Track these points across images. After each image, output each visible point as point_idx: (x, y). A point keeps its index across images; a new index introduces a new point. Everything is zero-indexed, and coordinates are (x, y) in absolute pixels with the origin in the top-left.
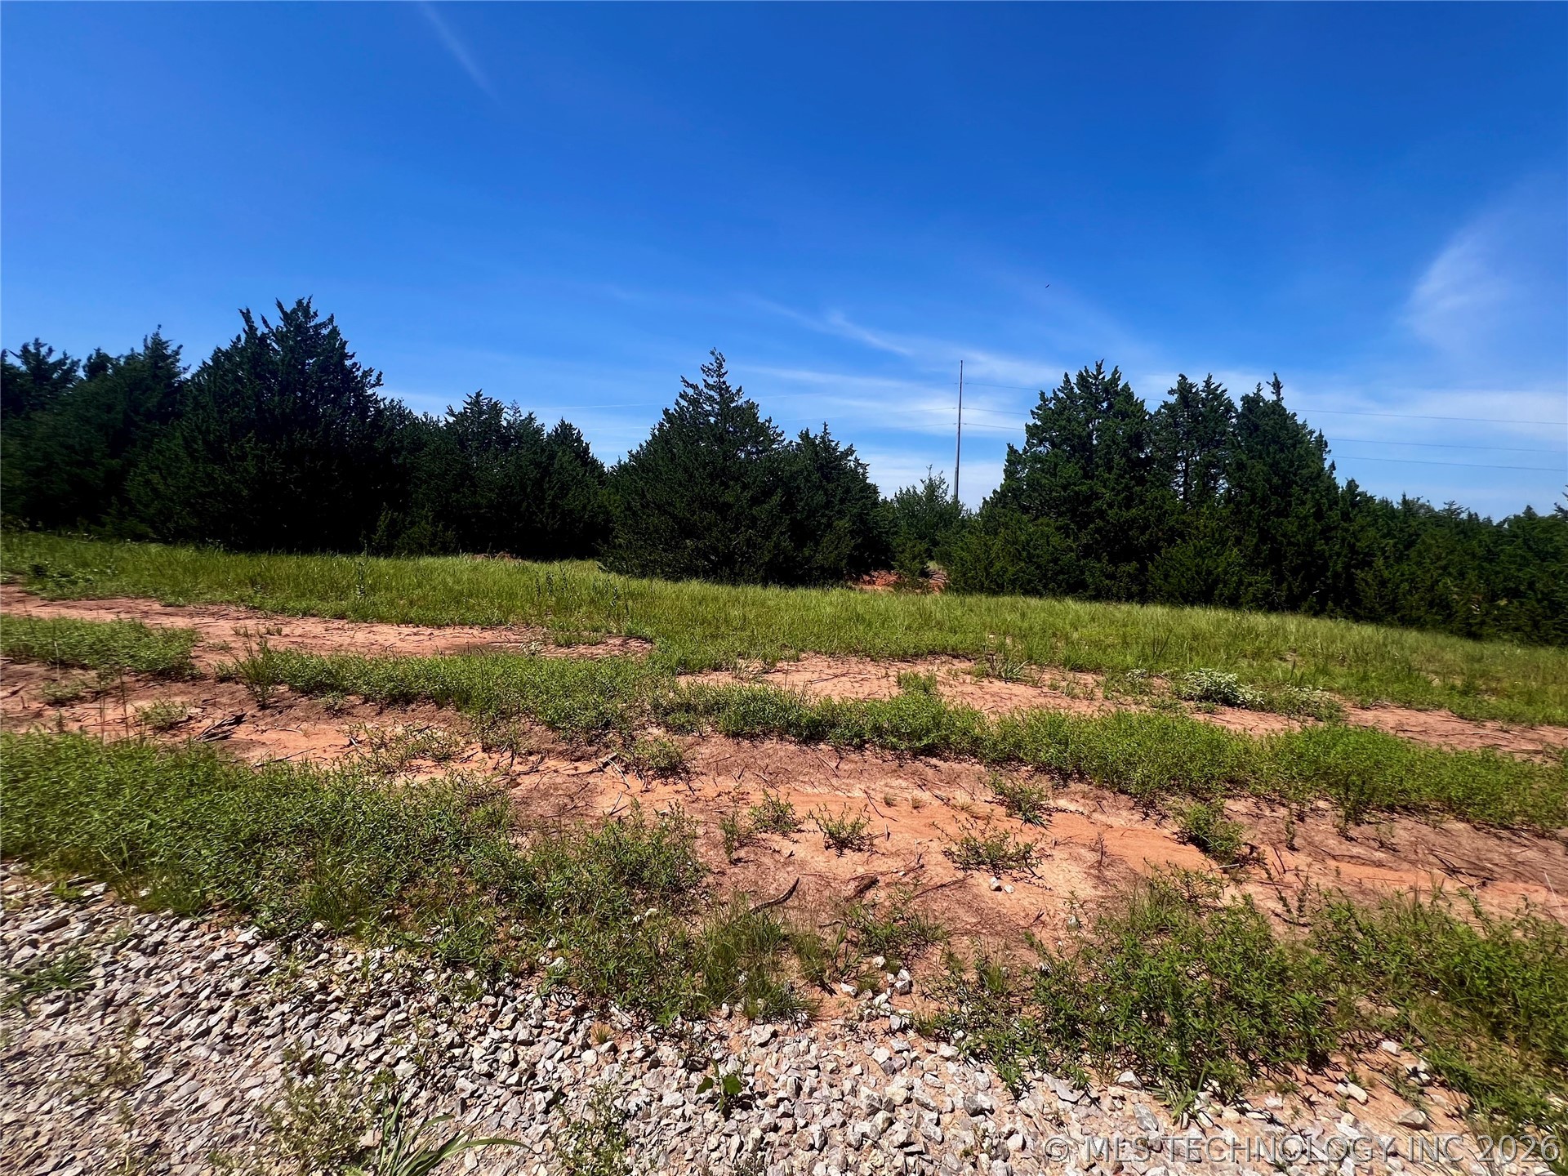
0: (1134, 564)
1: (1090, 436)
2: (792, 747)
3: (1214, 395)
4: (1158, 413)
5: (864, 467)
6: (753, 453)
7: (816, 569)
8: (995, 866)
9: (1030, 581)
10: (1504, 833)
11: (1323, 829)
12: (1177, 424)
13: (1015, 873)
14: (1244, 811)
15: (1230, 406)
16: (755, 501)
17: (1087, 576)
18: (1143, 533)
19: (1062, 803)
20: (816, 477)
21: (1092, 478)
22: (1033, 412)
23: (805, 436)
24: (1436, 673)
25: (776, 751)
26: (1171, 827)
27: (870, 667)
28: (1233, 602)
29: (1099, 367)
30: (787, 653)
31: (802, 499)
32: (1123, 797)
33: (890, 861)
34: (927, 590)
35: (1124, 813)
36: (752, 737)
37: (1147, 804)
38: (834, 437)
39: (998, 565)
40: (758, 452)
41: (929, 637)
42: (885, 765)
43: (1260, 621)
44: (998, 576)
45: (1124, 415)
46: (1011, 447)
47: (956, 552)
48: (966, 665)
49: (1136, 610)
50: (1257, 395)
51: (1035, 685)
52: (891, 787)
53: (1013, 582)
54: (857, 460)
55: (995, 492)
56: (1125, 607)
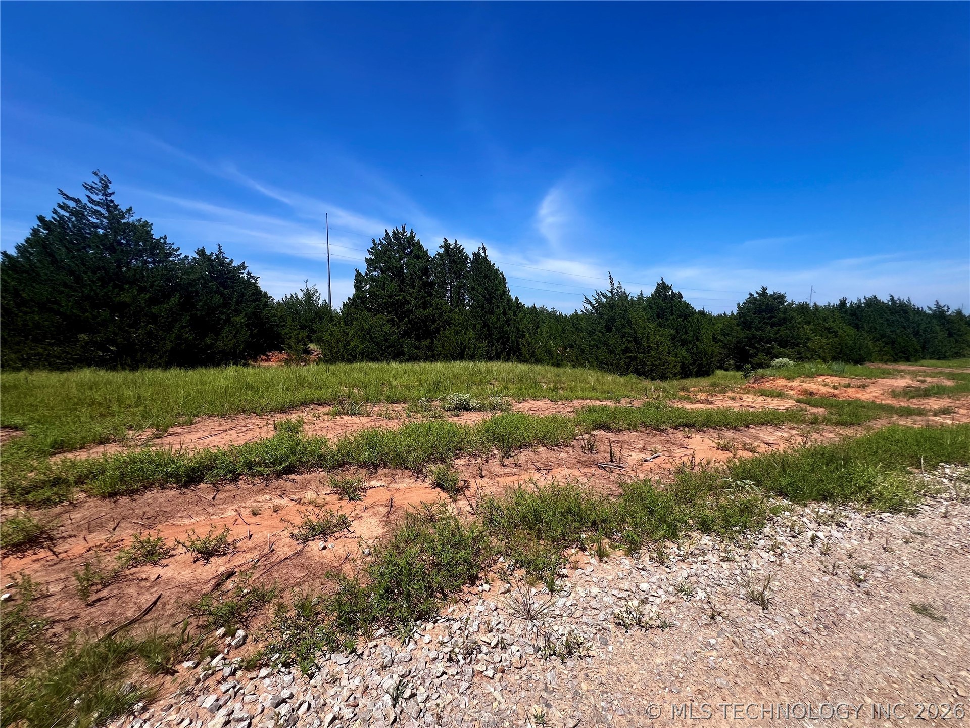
0: (428, 340)
1: (402, 267)
2: (173, 492)
3: (459, 250)
4: (435, 257)
5: (256, 279)
6: (149, 263)
7: (219, 352)
8: (325, 534)
9: (372, 353)
10: (556, 448)
11: (494, 465)
12: (444, 264)
13: (337, 535)
14: (464, 463)
15: (467, 257)
16: (153, 301)
17: (405, 349)
18: (433, 324)
19: (373, 483)
20: (213, 285)
21: (404, 292)
22: (369, 251)
23: (201, 252)
24: (545, 383)
25: (155, 499)
26: (429, 482)
27: (256, 421)
28: (472, 358)
29: (404, 229)
30: (181, 420)
31: (200, 301)
32: (407, 471)
33: (248, 555)
34: (307, 362)
35: (407, 480)
36: (131, 493)
37: (418, 472)
38: (228, 256)
39: (352, 344)
40: (154, 262)
41: (301, 395)
42: (255, 488)
43: (482, 366)
44: (353, 350)
45: (418, 257)
46: (357, 271)
47: (327, 337)
48: (327, 409)
49: (428, 366)
50: (479, 252)
51: (369, 415)
52: (258, 502)
53: (362, 354)
54: (248, 273)
55: (349, 299)
56: (422, 364)
